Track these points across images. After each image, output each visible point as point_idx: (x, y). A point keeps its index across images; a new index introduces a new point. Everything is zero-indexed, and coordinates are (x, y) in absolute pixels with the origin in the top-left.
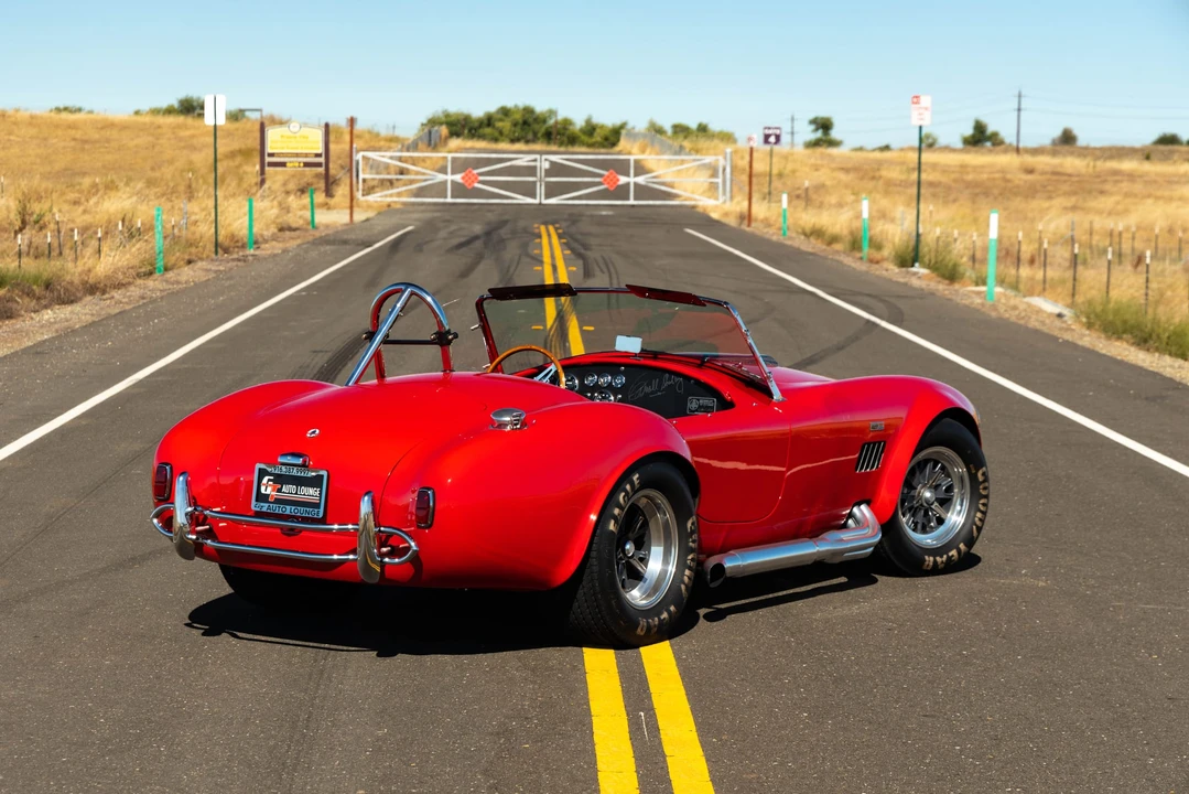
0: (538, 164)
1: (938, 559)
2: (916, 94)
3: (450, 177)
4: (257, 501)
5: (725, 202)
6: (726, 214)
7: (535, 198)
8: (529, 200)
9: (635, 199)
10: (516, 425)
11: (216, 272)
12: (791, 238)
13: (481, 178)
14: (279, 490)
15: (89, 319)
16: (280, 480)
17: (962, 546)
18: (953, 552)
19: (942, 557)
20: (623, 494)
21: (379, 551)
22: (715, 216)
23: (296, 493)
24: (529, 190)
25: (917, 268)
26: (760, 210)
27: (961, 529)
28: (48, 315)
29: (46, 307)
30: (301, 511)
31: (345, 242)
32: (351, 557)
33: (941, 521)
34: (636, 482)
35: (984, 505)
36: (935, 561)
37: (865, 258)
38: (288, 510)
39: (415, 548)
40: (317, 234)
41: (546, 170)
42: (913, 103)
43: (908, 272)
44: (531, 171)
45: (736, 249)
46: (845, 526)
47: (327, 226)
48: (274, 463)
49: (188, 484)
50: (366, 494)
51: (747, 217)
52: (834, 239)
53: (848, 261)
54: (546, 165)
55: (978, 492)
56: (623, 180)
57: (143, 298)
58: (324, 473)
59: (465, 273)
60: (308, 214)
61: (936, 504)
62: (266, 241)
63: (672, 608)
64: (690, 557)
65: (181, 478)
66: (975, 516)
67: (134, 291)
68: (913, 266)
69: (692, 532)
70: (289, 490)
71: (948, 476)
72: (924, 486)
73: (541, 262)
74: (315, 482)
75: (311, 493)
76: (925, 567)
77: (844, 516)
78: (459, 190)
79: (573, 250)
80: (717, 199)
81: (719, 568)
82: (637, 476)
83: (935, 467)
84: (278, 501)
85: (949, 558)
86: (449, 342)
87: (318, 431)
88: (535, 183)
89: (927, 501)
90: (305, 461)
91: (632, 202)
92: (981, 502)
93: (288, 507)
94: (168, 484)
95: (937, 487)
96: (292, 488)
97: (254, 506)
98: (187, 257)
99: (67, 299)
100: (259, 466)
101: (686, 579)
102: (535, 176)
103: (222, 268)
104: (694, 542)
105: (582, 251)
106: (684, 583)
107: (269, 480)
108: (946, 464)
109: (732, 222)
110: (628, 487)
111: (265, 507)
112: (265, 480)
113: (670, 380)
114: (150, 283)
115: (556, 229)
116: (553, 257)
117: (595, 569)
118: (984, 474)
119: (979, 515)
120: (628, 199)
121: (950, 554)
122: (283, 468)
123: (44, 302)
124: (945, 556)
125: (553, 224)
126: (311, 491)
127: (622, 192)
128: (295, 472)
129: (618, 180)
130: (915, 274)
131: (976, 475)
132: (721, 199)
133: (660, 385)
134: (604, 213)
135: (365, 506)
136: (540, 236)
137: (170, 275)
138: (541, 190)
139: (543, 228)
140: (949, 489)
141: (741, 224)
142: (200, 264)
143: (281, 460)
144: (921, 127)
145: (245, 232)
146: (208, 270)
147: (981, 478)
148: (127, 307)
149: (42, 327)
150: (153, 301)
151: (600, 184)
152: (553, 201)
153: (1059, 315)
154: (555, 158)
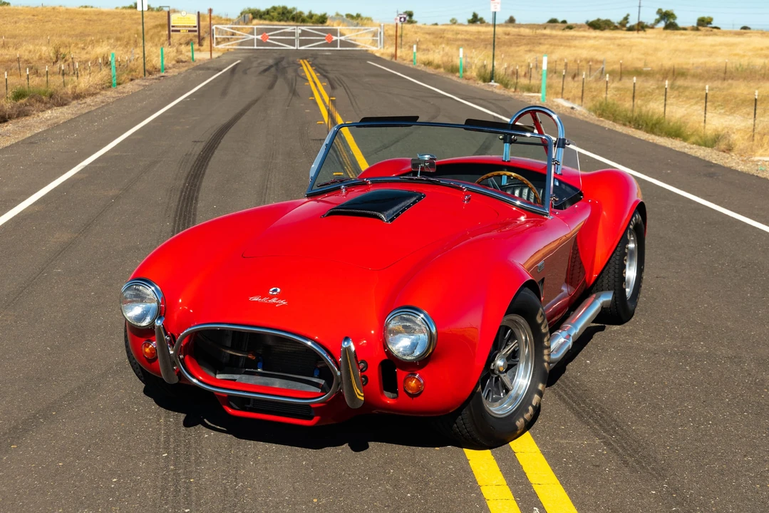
0: (296, 31)
3: (255, 37)
5: (381, 48)
6: (382, 54)
7: (294, 46)
8: (292, 48)
9: (340, 47)
11: (143, 86)
12: (419, 66)
13: (270, 37)
15: (70, 116)
22: (378, 55)
24: (292, 43)
25: (492, 83)
26: (401, 52)
28: (48, 114)
29: (49, 108)
31: (208, 69)
37: (461, 77)
40: (195, 64)
41: (300, 34)
43: (489, 85)
44: (293, 34)
47: (200, 60)
51: (395, 56)
52: (438, 67)
53: (454, 78)
54: (300, 31)
56: (335, 38)
57: (103, 102)
59: (271, 87)
60: (190, 54)
62: (170, 68)
67: (99, 98)
68: (490, 82)
73: (307, 80)
78: (260, 43)
79: (321, 74)
80: (377, 47)
88: (294, 40)
91: (339, 48)
98: (130, 77)
99: (62, 103)
102: (294, 36)
103: (147, 84)
105: (325, 74)
109: (388, 58)
114: (109, 93)
115: (308, 62)
116: (313, 78)
120: (337, 47)
123: (48, 105)
125: (306, 59)
127: (334, 44)
129: (332, 38)
130: (492, 86)
132: (379, 47)
134: (327, 53)
136: (301, 66)
137: (120, 87)
138: (297, 43)
139: (301, 61)
141: (392, 59)
142: (137, 81)
144: (495, 13)
145: (159, 65)
146: (140, 85)
148: (93, 108)
149: (41, 123)
150: (108, 104)
151: (324, 40)
152: (303, 48)
153: (572, 108)
154: (304, 28)
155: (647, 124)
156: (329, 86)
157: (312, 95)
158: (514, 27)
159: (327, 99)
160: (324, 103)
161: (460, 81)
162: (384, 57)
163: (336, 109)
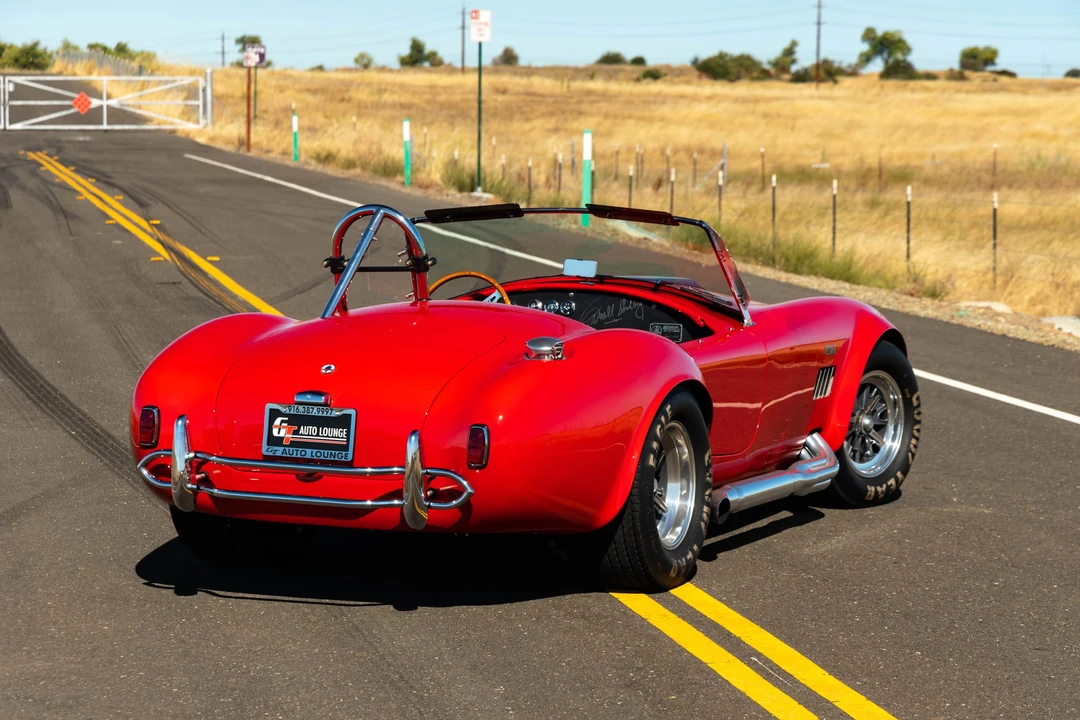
1: (879, 489)
2: (476, 9)
4: (268, 444)
5: (206, 126)
6: (213, 139)
9: (108, 123)
10: (558, 354)
12: (306, 163)
14: (296, 432)
16: (296, 421)
17: (899, 474)
18: (892, 481)
19: (881, 487)
20: (659, 427)
21: (426, 494)
22: (201, 140)
23: (318, 435)
25: (478, 193)
26: (260, 134)
27: (897, 457)
30: (325, 454)
32: (396, 502)
33: (876, 449)
34: (669, 413)
35: (918, 430)
36: (876, 491)
37: (407, 182)
38: (309, 453)
39: (470, 490)
41: (10, 93)
42: (472, 18)
43: (471, 197)
45: (266, 175)
46: (799, 458)
48: (290, 402)
49: (188, 429)
50: (413, 433)
51: (246, 143)
52: (350, 164)
53: (393, 186)
54: (11, 88)
55: (911, 418)
56: (95, 103)
58: (352, 412)
61: (873, 431)
63: (695, 547)
64: (707, 493)
65: (180, 422)
66: (910, 443)
68: (473, 189)
69: (709, 465)
70: (307, 432)
71: (882, 401)
72: (862, 412)
73: (76, 192)
74: (342, 422)
75: (336, 434)
76: (867, 498)
77: (800, 446)
79: (97, 179)
80: (197, 122)
81: (726, 502)
82: (669, 407)
83: (871, 391)
84: (293, 444)
85: (888, 487)
86: (427, 268)
87: (333, 367)
89: (866, 428)
90: (326, 400)
91: (105, 126)
92: (916, 427)
93: (309, 451)
94: (156, 430)
95: (872, 414)
96: (313, 429)
97: (265, 450)
100: (269, 406)
101: (705, 515)
104: (710, 476)
105: (105, 179)
106: (703, 521)
107: (282, 422)
108: (882, 390)
109: (230, 148)
110: (663, 419)
111: (279, 451)
112: (278, 421)
113: (627, 305)
115: (50, 156)
116: (84, 187)
117: (637, 507)
118: (918, 399)
119: (914, 441)
120: (101, 123)
121: (889, 483)
122: (301, 408)
124: (884, 486)
125: (41, 151)
126: (336, 432)
127: (94, 116)
128: (315, 412)
129: (90, 103)
130: (478, 199)
131: (911, 398)
132: (202, 122)
133: (616, 311)
134: (81, 139)
135: (412, 446)
136: (41, 165)
138: (4, 114)
139: (31, 155)
140: (884, 415)
141: (239, 149)
143: (297, 399)
144: (480, 44)
147: (915, 403)
151: (70, 107)
152: (18, 126)
153: (645, 239)
154: (20, 80)
155: (787, 260)
156: (131, 201)
157: (108, 217)
158: (515, 74)
159: (144, 224)
160: (145, 231)
161: (407, 190)
162: (219, 145)
163: (174, 239)
